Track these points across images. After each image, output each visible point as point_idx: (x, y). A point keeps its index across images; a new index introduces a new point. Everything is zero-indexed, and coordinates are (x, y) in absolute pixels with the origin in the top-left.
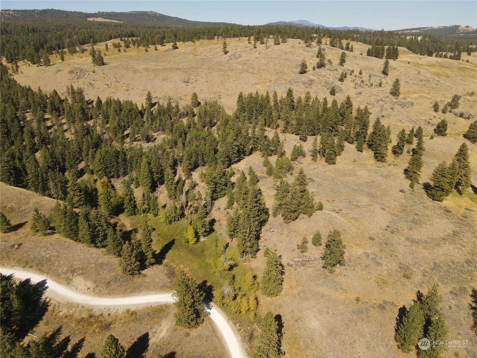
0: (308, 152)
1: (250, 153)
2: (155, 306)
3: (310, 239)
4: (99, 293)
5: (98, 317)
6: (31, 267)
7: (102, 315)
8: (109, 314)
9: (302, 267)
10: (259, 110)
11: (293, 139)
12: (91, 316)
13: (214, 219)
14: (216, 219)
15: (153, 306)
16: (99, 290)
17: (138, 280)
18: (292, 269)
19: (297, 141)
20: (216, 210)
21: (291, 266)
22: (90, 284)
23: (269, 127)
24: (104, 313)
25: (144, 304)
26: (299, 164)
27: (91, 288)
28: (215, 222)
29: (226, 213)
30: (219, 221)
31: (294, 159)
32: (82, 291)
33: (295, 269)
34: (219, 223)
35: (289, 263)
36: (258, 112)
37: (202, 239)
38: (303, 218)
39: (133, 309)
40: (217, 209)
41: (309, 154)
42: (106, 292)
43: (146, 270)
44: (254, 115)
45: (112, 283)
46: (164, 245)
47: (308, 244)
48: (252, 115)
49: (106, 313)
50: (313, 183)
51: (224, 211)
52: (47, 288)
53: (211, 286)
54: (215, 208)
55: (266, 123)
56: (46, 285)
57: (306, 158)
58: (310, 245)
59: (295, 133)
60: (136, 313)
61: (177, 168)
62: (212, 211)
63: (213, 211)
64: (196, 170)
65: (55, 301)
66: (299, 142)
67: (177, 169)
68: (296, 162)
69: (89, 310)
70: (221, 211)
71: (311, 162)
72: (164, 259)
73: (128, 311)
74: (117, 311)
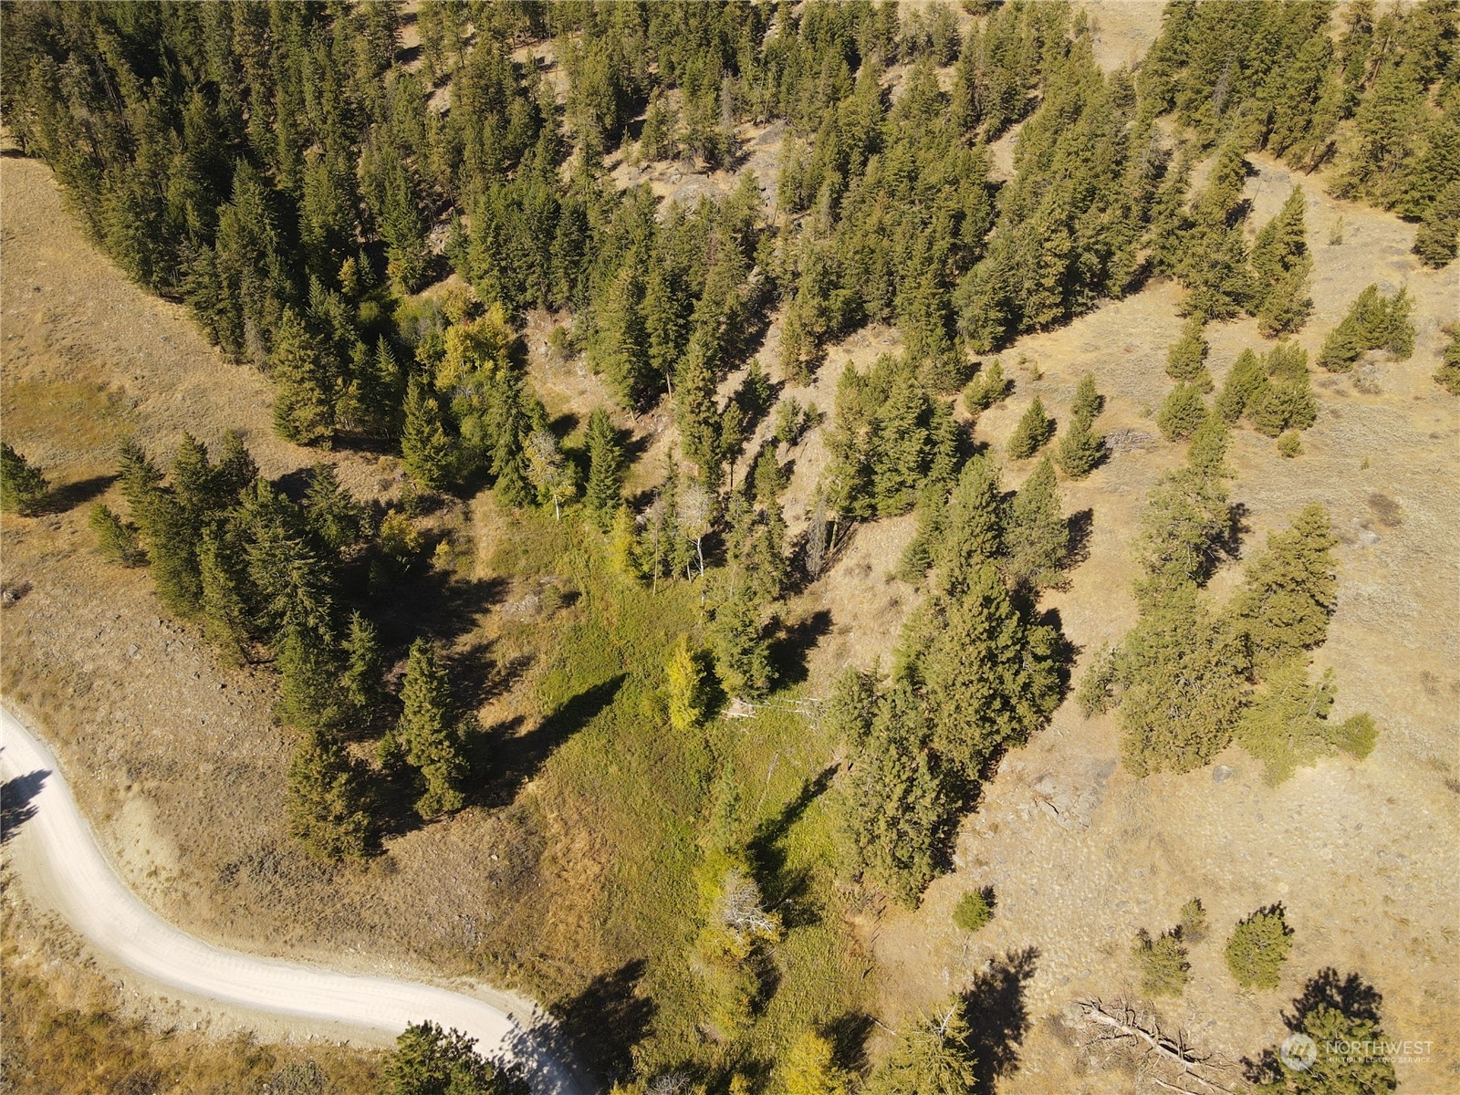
0: (1432, 329)
1: (1135, 286)
2: (360, 1051)
3: (1225, 915)
4: (179, 911)
5: (124, 1032)
6: (24, 698)
7: (140, 1027)
8: (169, 1034)
9: (1116, 1076)
10: (1256, 63)
11: (1378, 241)
12: (102, 1017)
13: (828, 612)
14: (837, 617)
15: (356, 1044)
16: (185, 895)
17: (354, 883)
18: (1063, 1059)
19: (1396, 258)
20: (849, 572)
21: (1066, 1037)
22: (164, 855)
23: (1279, 154)
24: (154, 1019)
25: (324, 1022)
26: (1355, 393)
27: (164, 875)
28: (824, 633)
29: (885, 601)
30: (845, 631)
31: (1342, 357)
32: (130, 876)
33: (1080, 1068)
34: (840, 640)
35: (1062, 1016)
36: (1248, 72)
37: (736, 709)
38: (1234, 774)
39: (267, 1036)
40: (859, 565)
41: (1433, 345)
42: (206, 914)
43: (412, 835)
44: (1221, 88)
45: (244, 874)
46: (565, 700)
47: (1202, 946)
48: (1213, 84)
49: (160, 1022)
50: (1388, 531)
51: (881, 587)
52: (30, 814)
53: (648, 1000)
54: (849, 559)
55: (1269, 131)
56: (34, 801)
57: (1406, 364)
58: (1208, 957)
59: (1400, 208)
60: (271, 1062)
61: (773, 316)
62: (832, 573)
63: (836, 573)
64: (851, 339)
65: (21, 893)
66: (1402, 267)
67: (770, 322)
68: (1343, 380)
69: (105, 989)
70: (869, 582)
71: (1428, 387)
72: (531, 779)
73: (246, 1039)
74: (203, 1026)
